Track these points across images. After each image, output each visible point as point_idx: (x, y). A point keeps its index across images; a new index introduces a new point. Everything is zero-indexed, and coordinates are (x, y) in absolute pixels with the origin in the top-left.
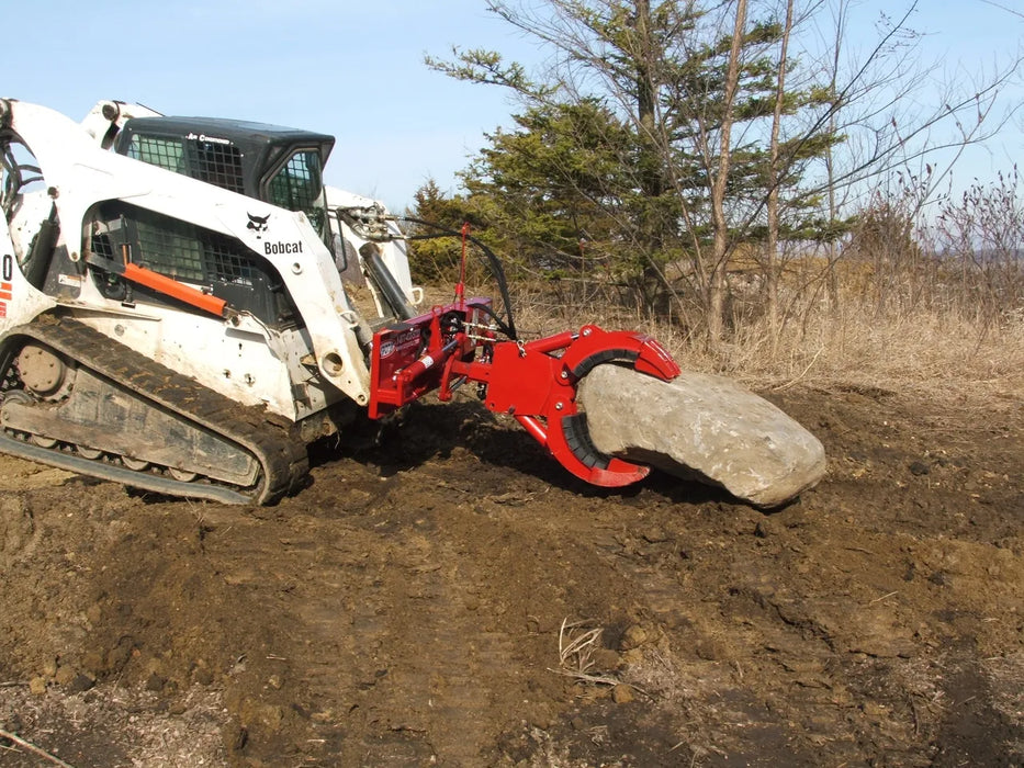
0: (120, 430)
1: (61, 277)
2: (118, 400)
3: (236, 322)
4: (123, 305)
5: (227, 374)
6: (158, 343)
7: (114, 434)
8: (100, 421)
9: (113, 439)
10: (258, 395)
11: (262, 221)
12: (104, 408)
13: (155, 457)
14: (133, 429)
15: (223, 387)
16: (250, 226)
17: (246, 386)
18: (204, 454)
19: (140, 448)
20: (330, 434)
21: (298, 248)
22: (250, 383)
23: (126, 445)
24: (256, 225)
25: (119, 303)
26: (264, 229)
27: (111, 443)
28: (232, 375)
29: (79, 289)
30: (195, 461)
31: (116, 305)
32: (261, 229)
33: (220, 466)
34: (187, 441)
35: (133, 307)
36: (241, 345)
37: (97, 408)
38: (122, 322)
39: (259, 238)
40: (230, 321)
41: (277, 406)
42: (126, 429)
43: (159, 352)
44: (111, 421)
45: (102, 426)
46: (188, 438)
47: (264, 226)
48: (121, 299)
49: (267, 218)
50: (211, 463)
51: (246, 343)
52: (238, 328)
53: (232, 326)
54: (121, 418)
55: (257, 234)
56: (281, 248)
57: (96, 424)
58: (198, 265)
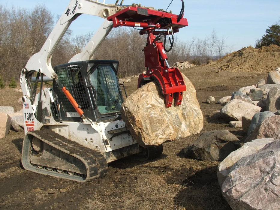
1: (46, 117)
5: (86, 139)
6: (69, 133)
9: (54, 163)
10: (94, 145)
15: (86, 143)
17: (91, 142)
18: (74, 165)
23: (57, 165)
29: (50, 120)
30: (73, 168)
35: (62, 123)
36: (88, 129)
38: (60, 128)
41: (100, 148)
42: (56, 160)
44: (52, 158)
48: (59, 121)
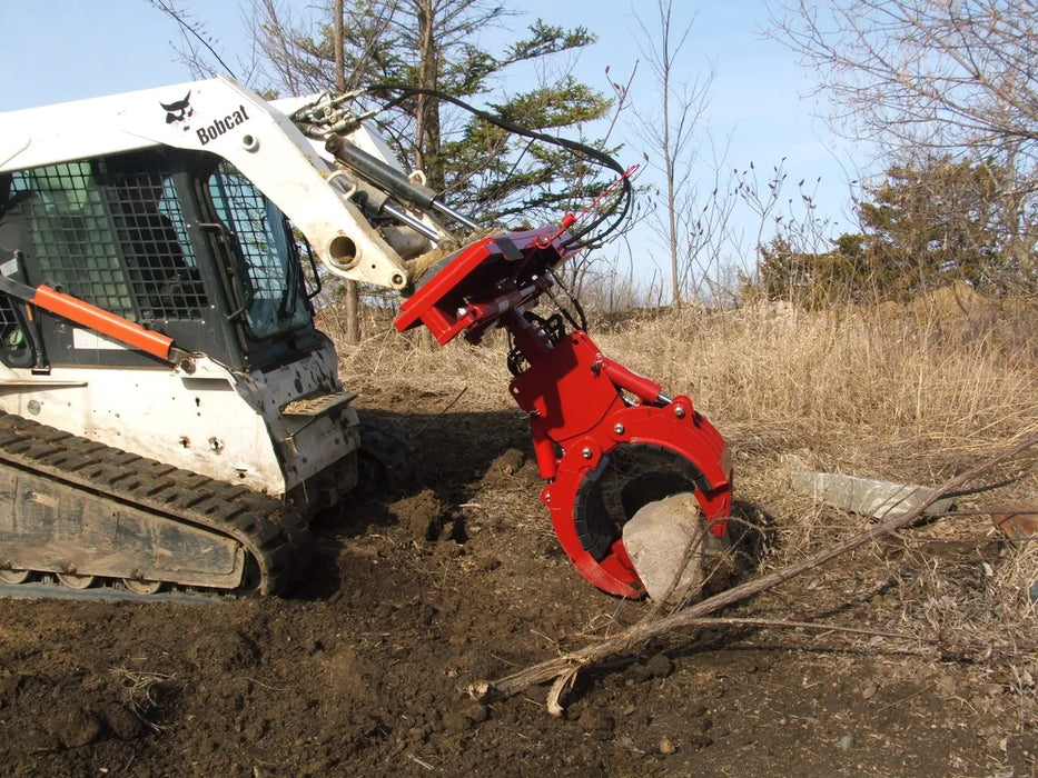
0: (49, 538)
2: (40, 498)
3: (188, 368)
4: (34, 373)
5: (185, 442)
6: (87, 416)
7: (42, 545)
8: (20, 530)
9: (41, 552)
10: (230, 464)
11: (182, 105)
12: (24, 512)
13: (103, 568)
14: (66, 534)
15: (183, 460)
16: (170, 119)
17: (213, 454)
18: (168, 553)
19: (81, 557)
20: (332, 504)
21: (241, 115)
22: (217, 449)
23: (60, 558)
24: (178, 113)
25: (29, 371)
26: (190, 114)
27: (40, 559)
28: (193, 442)
30: (157, 564)
31: (25, 375)
32: (186, 116)
33: (192, 566)
34: (143, 539)
35: (48, 373)
36: (198, 400)
37: (14, 514)
38: (36, 396)
39: (186, 129)
40: (179, 368)
41: (258, 474)
42: (57, 536)
43: (91, 427)
44: (36, 528)
45: (24, 536)
46: (144, 534)
47: (187, 110)
48: (31, 365)
49: (188, 97)
50: (180, 564)
51: (205, 395)
52: (194, 376)
53: (183, 373)
54: (48, 521)
55: (182, 124)
56: (221, 127)
57: (16, 535)
58: (127, 303)
